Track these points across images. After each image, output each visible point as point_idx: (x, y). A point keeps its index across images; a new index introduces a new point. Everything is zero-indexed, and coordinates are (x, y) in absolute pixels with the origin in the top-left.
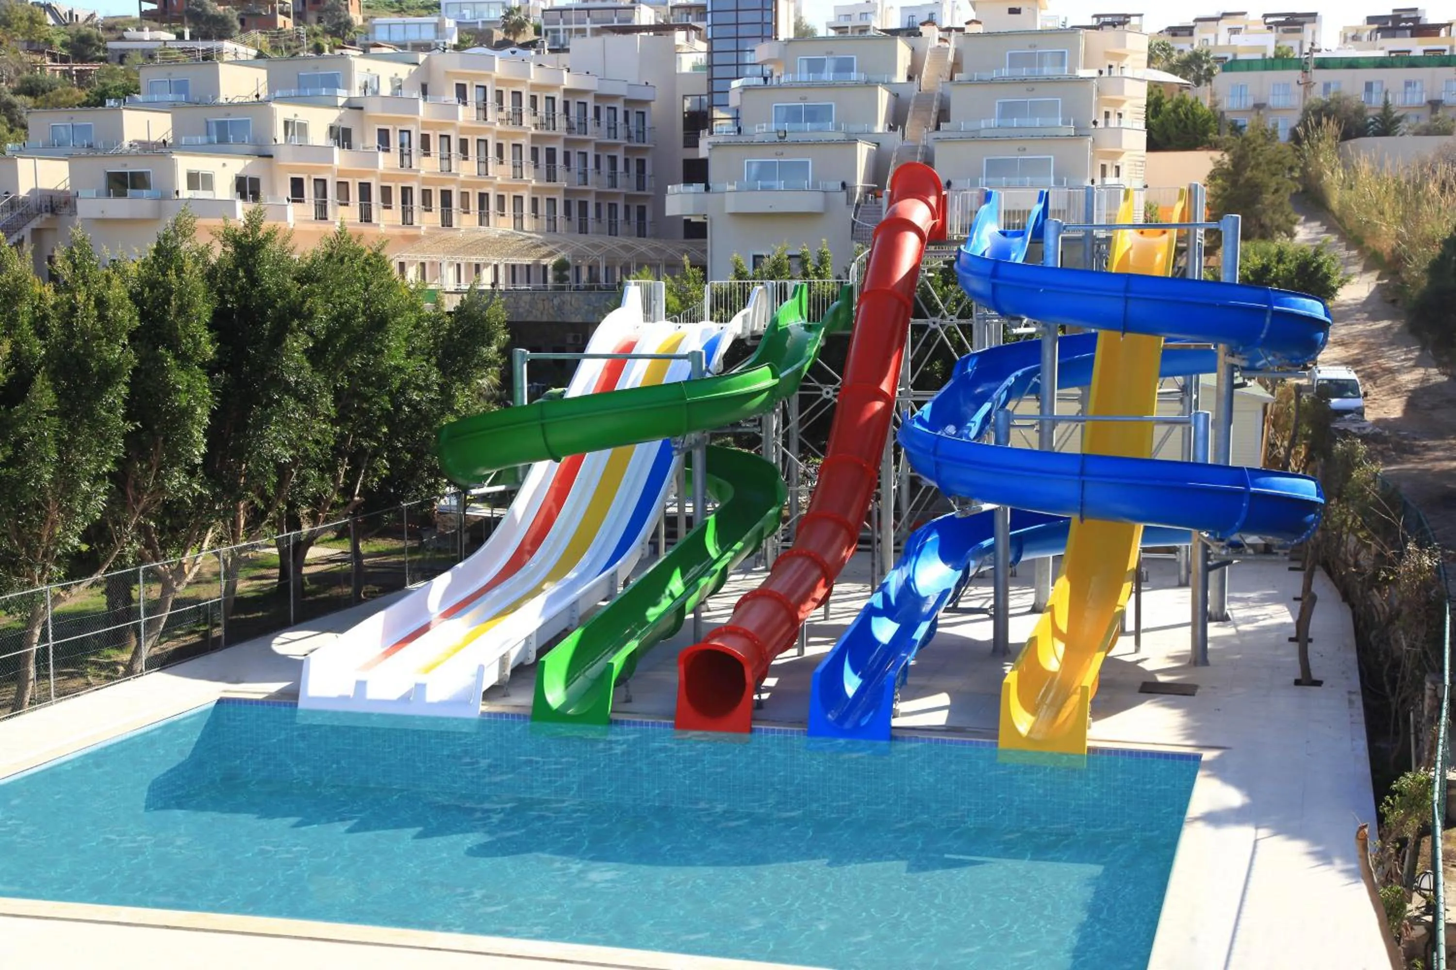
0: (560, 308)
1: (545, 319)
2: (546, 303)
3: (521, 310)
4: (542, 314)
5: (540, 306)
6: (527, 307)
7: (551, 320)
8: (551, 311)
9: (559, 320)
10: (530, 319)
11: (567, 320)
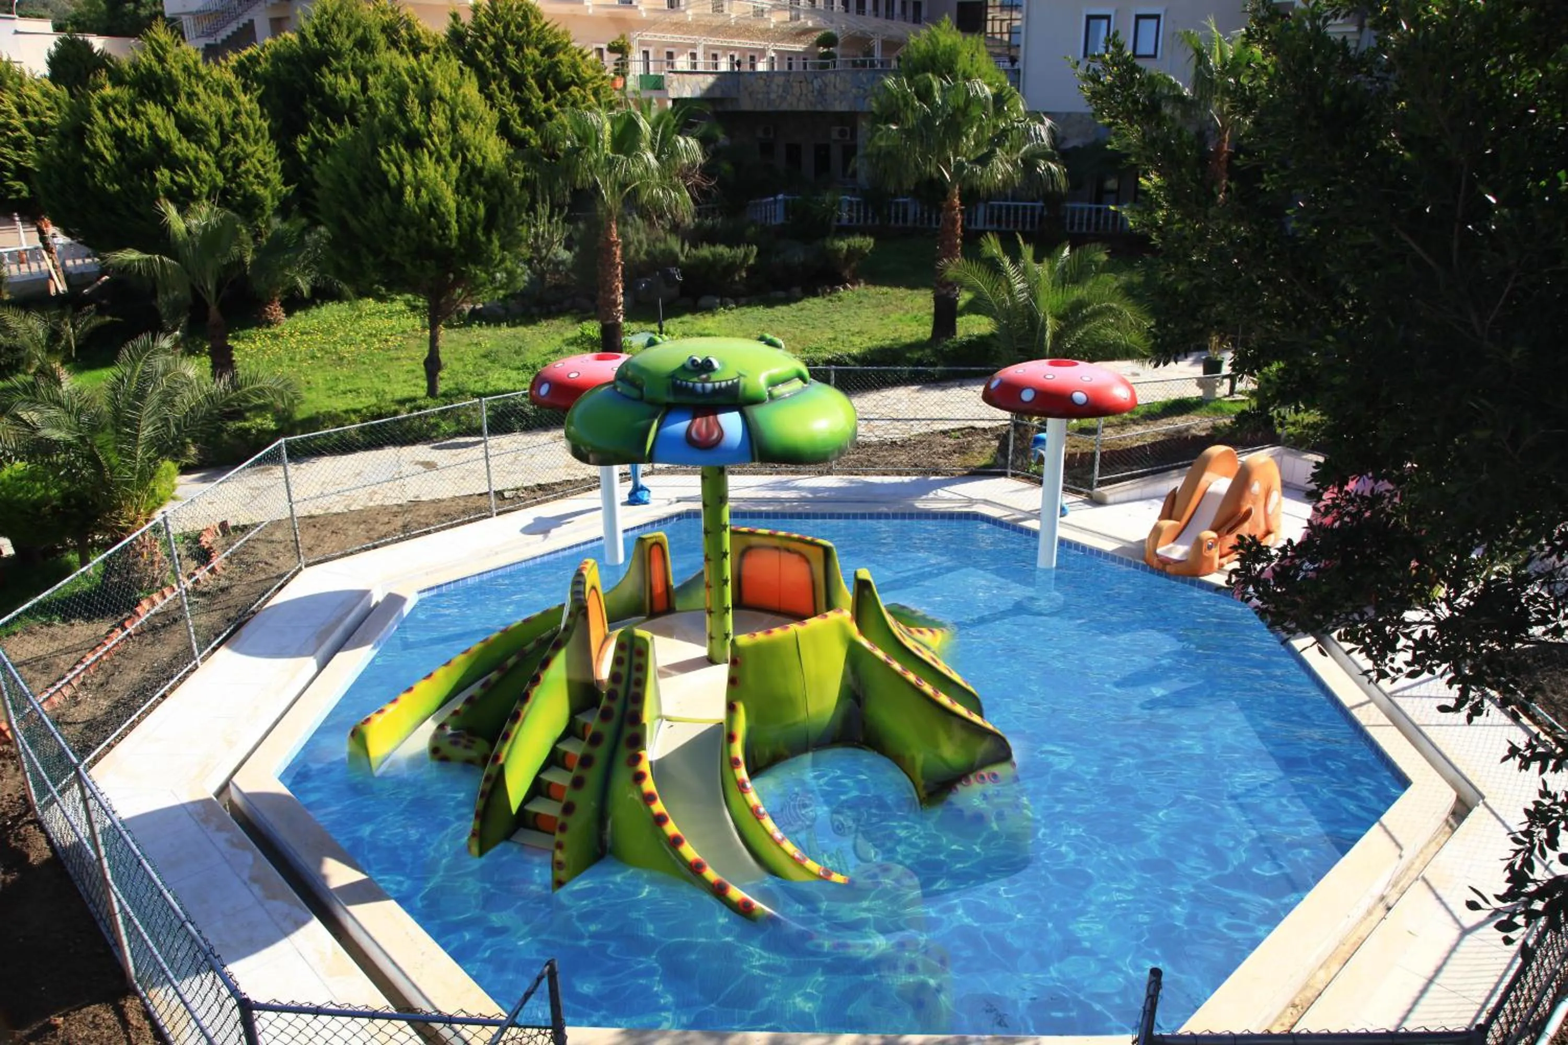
0: (822, 93)
1: (802, 107)
2: (804, 85)
3: (773, 96)
4: (799, 100)
5: (797, 90)
6: (781, 90)
7: (810, 108)
8: (809, 95)
9: (819, 108)
10: (785, 107)
11: (831, 109)
